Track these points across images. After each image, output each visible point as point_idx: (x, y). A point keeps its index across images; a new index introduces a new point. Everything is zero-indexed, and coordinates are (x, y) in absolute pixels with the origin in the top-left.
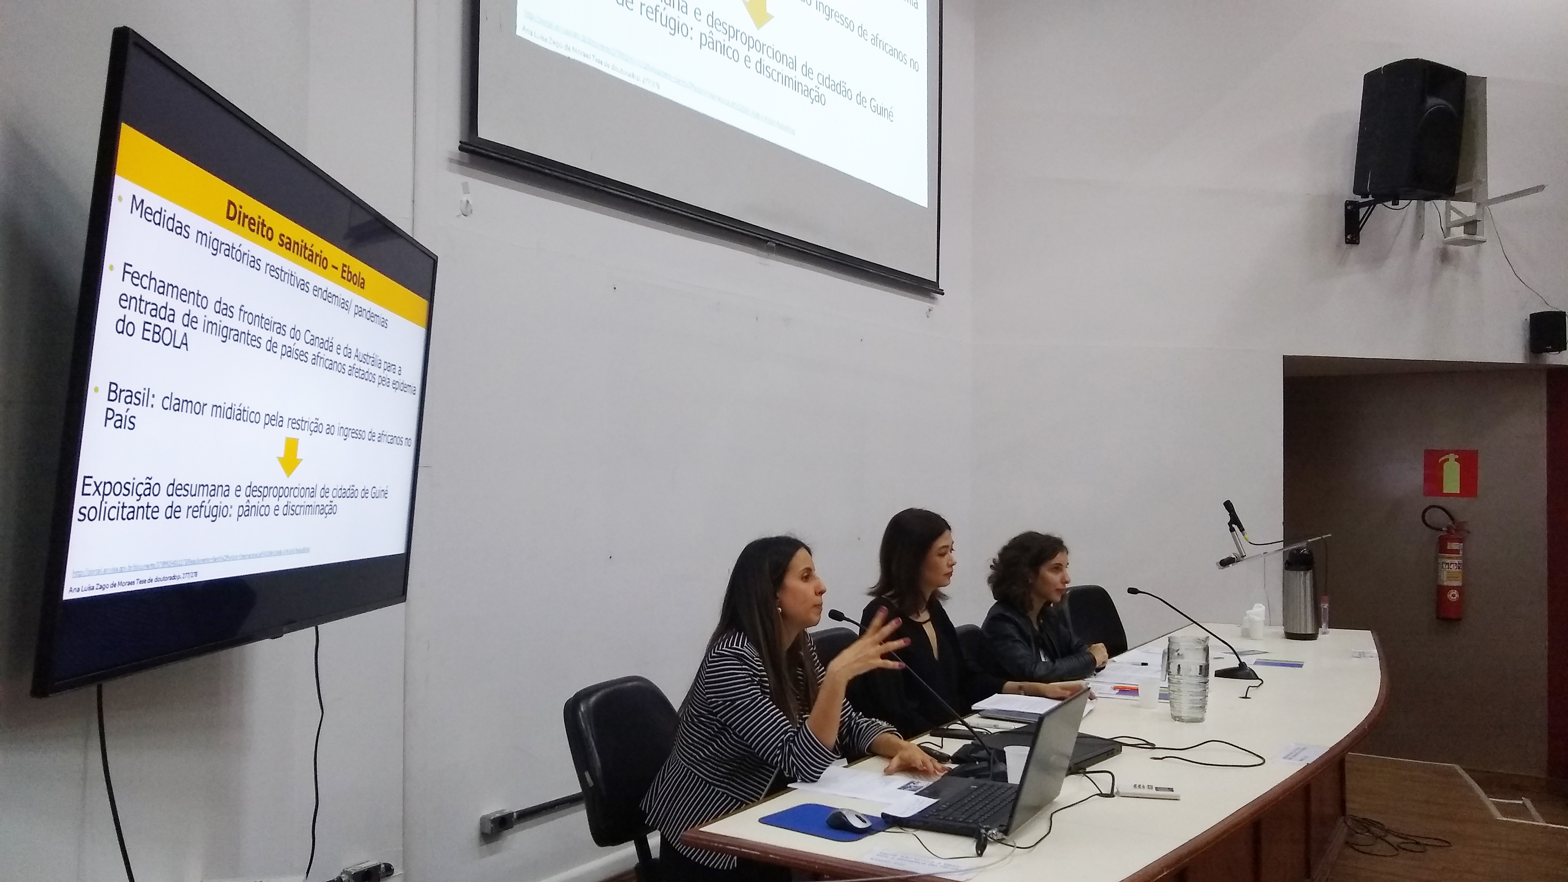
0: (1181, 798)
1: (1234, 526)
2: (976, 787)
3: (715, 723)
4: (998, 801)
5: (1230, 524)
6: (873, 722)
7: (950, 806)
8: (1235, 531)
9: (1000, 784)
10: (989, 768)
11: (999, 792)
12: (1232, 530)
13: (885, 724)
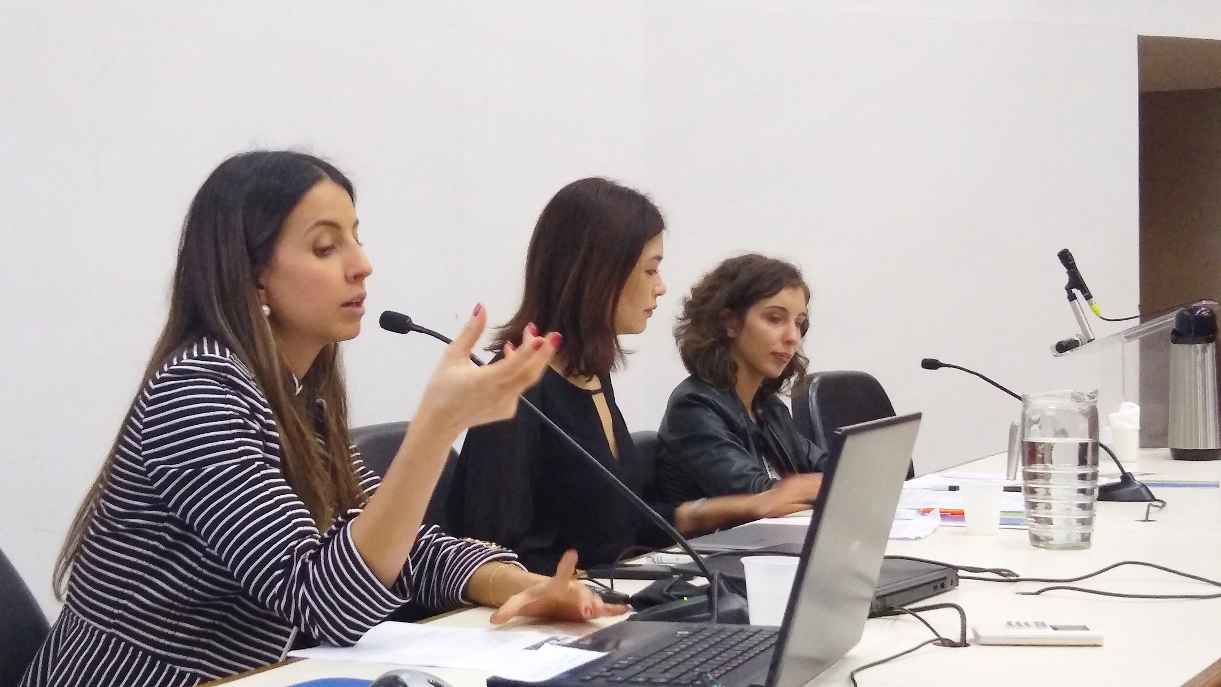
0: (1105, 643)
1: (1074, 291)
2: (687, 633)
3: (166, 524)
4: (738, 650)
5: (1069, 289)
6: (468, 544)
7: (637, 662)
8: (1076, 299)
9: (735, 627)
10: (710, 606)
11: (737, 639)
12: (1072, 298)
13: (494, 547)
